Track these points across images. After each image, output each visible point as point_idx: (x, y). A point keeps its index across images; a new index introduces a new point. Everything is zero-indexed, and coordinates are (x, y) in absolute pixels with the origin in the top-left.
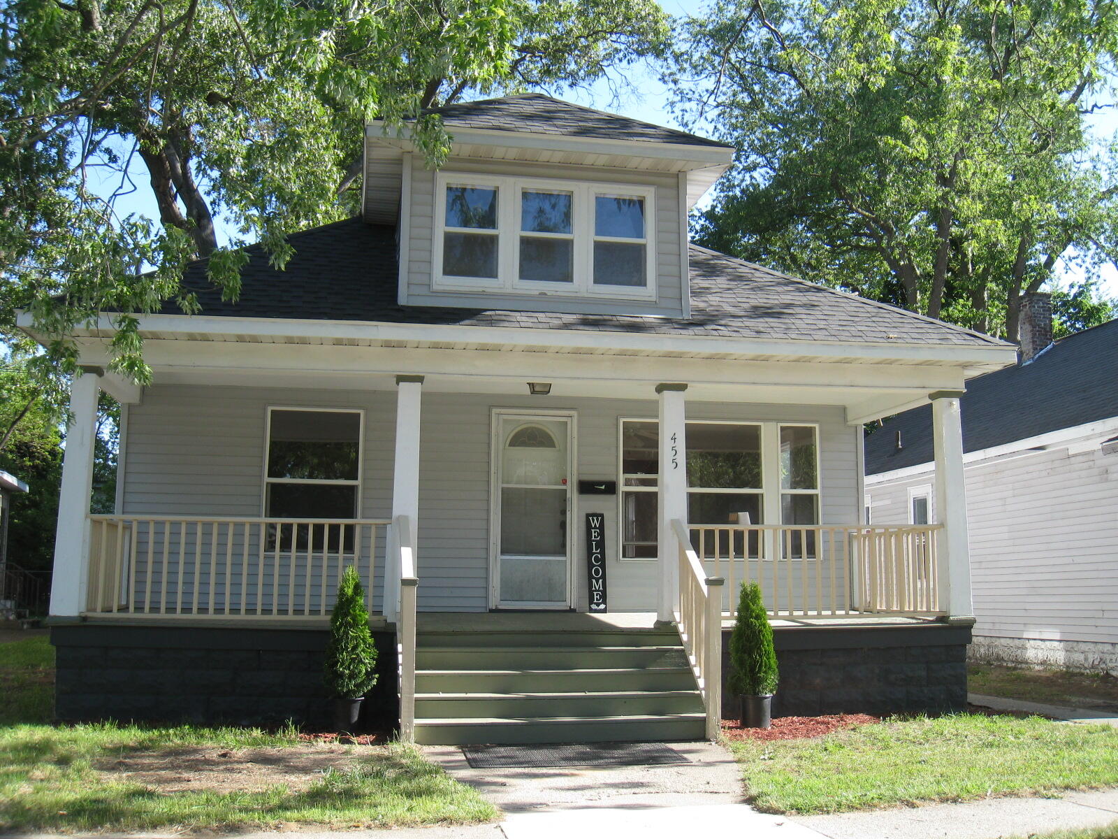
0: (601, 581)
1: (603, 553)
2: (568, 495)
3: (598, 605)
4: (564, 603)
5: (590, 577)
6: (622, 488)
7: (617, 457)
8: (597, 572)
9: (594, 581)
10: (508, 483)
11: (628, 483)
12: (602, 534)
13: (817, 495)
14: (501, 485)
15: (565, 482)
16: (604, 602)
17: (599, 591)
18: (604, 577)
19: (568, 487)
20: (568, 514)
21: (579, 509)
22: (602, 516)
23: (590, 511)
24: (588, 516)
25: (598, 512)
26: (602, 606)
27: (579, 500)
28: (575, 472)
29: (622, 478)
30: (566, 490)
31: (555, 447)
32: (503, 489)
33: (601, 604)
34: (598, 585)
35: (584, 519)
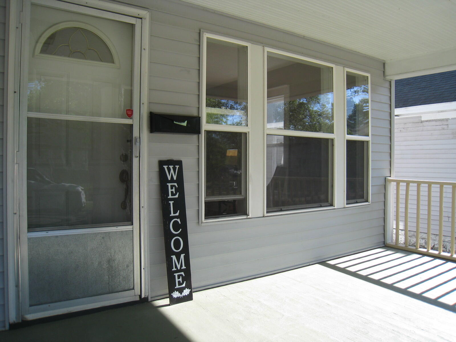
0: (182, 256)
1: (183, 216)
2: (136, 133)
3: (181, 291)
4: (131, 292)
5: (169, 252)
6: (206, 126)
7: (199, 84)
8: (177, 244)
9: (174, 257)
10: (39, 110)
11: (212, 119)
12: (181, 189)
13: (368, 142)
14: (26, 114)
15: (129, 114)
16: (189, 286)
17: (181, 270)
18: (186, 250)
19: (135, 121)
20: (135, 161)
21: (150, 154)
22: (180, 163)
23: (165, 158)
24: (161, 163)
25: (176, 158)
26: (186, 292)
27: (150, 141)
28: (145, 99)
29: (205, 111)
30: (132, 126)
31: (113, 62)
32: (30, 120)
33: (184, 288)
34: (178, 263)
35: (156, 168)
